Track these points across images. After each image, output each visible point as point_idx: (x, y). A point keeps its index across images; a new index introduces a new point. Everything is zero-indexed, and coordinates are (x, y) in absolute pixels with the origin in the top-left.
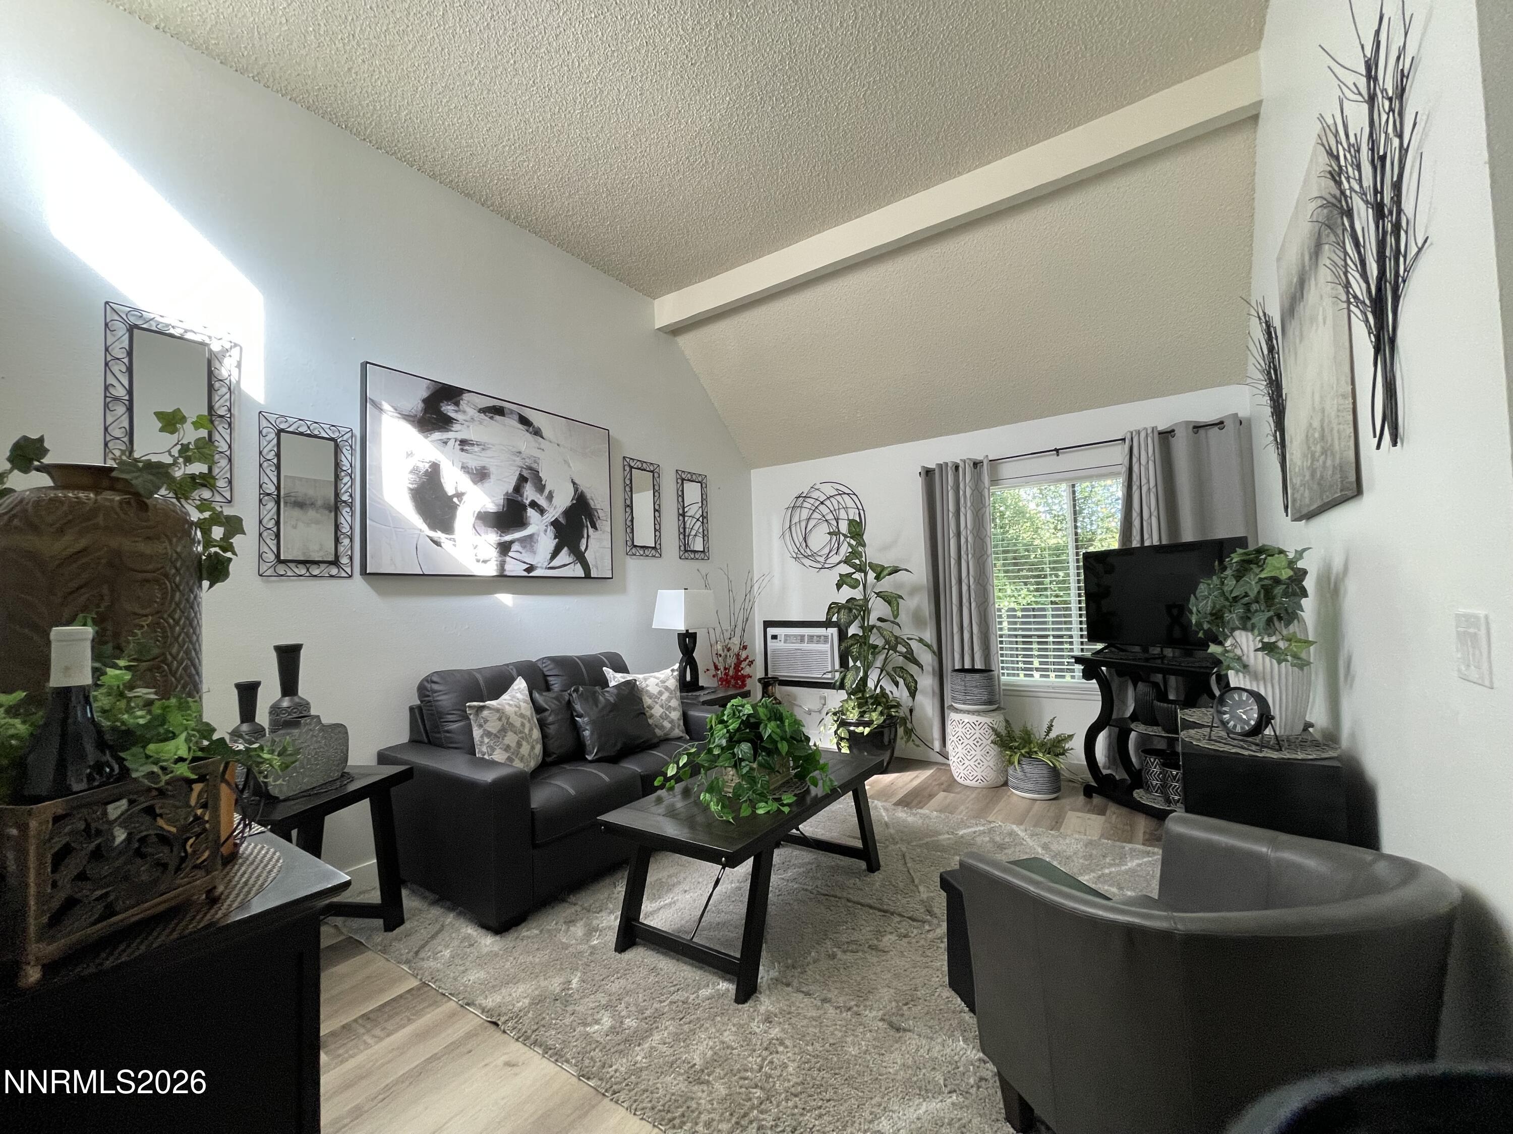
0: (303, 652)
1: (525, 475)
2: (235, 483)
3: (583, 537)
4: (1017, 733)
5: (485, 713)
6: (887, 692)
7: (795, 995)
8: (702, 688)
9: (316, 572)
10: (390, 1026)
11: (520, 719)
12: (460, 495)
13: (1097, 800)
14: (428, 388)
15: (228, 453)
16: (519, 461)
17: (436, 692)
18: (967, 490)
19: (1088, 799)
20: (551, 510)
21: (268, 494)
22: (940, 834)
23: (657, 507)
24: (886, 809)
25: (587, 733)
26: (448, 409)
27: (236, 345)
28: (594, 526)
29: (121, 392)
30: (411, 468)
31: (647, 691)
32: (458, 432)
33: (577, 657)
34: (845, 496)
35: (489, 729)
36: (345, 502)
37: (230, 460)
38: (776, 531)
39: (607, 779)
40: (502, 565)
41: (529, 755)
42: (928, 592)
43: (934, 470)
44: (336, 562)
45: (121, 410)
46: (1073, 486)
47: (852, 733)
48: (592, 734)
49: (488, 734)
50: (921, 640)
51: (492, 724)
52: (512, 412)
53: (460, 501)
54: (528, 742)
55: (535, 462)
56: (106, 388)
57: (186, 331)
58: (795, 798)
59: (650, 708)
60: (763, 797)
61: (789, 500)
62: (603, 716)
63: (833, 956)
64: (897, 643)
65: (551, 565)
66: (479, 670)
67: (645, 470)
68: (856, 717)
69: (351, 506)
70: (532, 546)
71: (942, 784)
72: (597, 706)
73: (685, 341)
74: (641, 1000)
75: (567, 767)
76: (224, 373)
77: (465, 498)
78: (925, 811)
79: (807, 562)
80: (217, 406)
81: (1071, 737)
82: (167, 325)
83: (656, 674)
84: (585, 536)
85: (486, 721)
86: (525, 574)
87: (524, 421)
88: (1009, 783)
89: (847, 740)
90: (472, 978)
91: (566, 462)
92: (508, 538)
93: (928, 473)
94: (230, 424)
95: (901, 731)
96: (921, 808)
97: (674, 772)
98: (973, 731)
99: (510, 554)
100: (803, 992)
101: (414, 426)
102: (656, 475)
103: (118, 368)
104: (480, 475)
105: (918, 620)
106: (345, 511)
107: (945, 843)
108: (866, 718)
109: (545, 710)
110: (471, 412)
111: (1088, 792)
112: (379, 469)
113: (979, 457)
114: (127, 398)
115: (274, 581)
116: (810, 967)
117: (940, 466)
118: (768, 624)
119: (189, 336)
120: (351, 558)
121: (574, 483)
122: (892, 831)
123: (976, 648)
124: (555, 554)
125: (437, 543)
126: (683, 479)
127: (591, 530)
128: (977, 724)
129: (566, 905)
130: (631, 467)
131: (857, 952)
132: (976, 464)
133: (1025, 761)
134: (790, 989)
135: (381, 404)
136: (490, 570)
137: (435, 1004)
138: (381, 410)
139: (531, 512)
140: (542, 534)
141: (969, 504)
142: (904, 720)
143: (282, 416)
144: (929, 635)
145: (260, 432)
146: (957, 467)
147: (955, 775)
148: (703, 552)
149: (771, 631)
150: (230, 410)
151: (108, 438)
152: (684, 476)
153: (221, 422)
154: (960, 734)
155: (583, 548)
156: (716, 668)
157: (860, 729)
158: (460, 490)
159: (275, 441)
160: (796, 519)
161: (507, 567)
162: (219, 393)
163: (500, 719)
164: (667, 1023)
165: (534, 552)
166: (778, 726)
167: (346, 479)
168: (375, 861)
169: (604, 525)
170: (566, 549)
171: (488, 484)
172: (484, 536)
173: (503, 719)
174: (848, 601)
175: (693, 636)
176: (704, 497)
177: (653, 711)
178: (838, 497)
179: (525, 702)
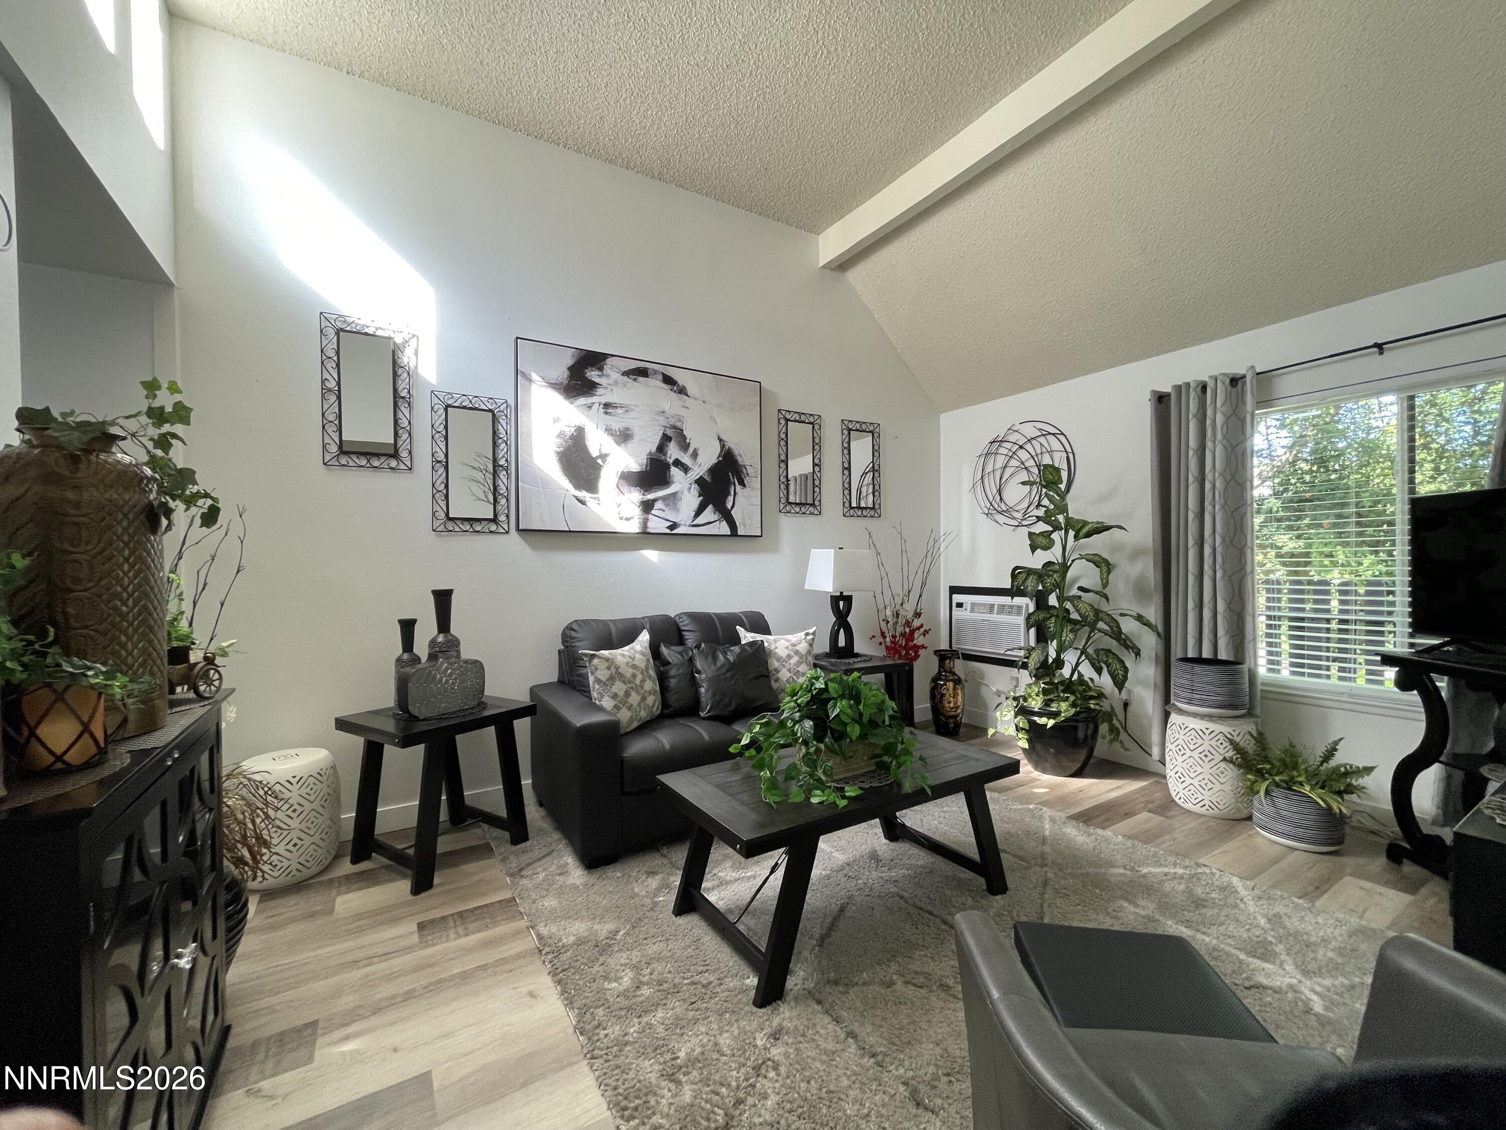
0: (454, 597)
1: (669, 434)
2: (414, 453)
3: (729, 494)
4: (1276, 752)
5: (596, 661)
6: (1086, 678)
7: (822, 1016)
8: (857, 655)
9: (478, 528)
10: (471, 927)
11: (631, 670)
12: (603, 457)
13: (1409, 868)
14: (573, 356)
15: (408, 428)
16: (662, 420)
17: (574, 638)
18: (1217, 417)
19: (1395, 866)
20: (696, 468)
21: (439, 462)
22: (1113, 866)
23: (817, 461)
24: (1053, 820)
25: (703, 690)
26: (592, 375)
27: (414, 336)
28: (742, 483)
29: (332, 384)
30: (558, 433)
31: (775, 653)
32: (601, 396)
33: (716, 615)
34: (1050, 437)
35: (600, 677)
36: (501, 466)
37: (410, 434)
38: (967, 484)
39: (706, 737)
40: (645, 523)
41: (639, 705)
42: (1155, 556)
43: (1168, 395)
44: (495, 520)
45: (333, 398)
46: (1412, 398)
47: (1032, 724)
48: (707, 691)
49: (598, 681)
50: (1139, 618)
51: (603, 672)
52: (655, 372)
53: (604, 462)
54: (638, 692)
55: (679, 420)
56: (323, 382)
57: (377, 329)
58: (860, 792)
59: (777, 671)
60: (821, 785)
61: (982, 445)
62: (720, 675)
63: (890, 984)
64: (1098, 619)
65: (695, 523)
66: (614, 622)
67: (803, 422)
68: (1039, 705)
69: (507, 469)
70: (675, 504)
71: (1152, 802)
72: (715, 664)
73: (856, 276)
74: (667, 970)
75: (681, 721)
76: (405, 360)
77: (608, 459)
78: (1108, 833)
79: (1001, 518)
80: (400, 389)
81: (1369, 770)
82: (364, 326)
83: (790, 637)
84: (732, 493)
85: (596, 669)
86: (668, 531)
87: (668, 380)
88: (1254, 818)
89: (1027, 731)
90: (546, 904)
91: (712, 418)
92: (651, 496)
93: (1161, 399)
94: (409, 404)
95: (1104, 728)
96: (1104, 828)
97: (747, 742)
98: (1200, 741)
99: (653, 512)
100: (832, 1016)
101: (560, 393)
102: (816, 427)
103: (331, 365)
104: (624, 437)
105: (1140, 591)
106: (502, 474)
107: (1113, 880)
108: (1054, 708)
109: (668, 663)
110: (615, 376)
111: (1395, 854)
112: (529, 435)
113: (1240, 371)
114: (336, 388)
115: (444, 536)
116: (855, 989)
117: (1178, 388)
118: (954, 590)
119: (379, 333)
120: (508, 516)
121: (720, 440)
122: (1047, 849)
123: (1221, 632)
124: (699, 512)
125: (582, 502)
126: (850, 430)
127: (738, 487)
128: (1207, 732)
129: (657, 855)
130: (787, 420)
131: (921, 987)
132: (1235, 381)
133: (1276, 792)
134: (820, 1008)
135: (530, 376)
136: (634, 527)
137: (512, 918)
138: (530, 380)
139: (674, 471)
140: (686, 492)
141: (1219, 436)
142: (1109, 716)
143: (449, 393)
144: (1153, 613)
145: (432, 408)
146: (1204, 388)
147: (1173, 794)
148: (873, 508)
149: (957, 598)
150: (409, 392)
151: (325, 422)
152: (850, 426)
153: (404, 403)
154: (1180, 742)
155: (729, 506)
156: (883, 635)
157: (1042, 721)
158: (604, 452)
159: (444, 416)
160: (989, 468)
161: (649, 524)
162: (402, 377)
163: (609, 668)
164: (677, 1003)
165: (678, 511)
166: (851, 707)
167: (503, 446)
168: (530, 781)
169: (753, 482)
170: (711, 506)
171: (631, 445)
172: (628, 495)
173: (612, 668)
174: (1044, 565)
175: (848, 600)
176: (876, 447)
177: (779, 675)
178: (1042, 439)
179: (643, 654)
